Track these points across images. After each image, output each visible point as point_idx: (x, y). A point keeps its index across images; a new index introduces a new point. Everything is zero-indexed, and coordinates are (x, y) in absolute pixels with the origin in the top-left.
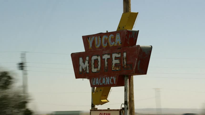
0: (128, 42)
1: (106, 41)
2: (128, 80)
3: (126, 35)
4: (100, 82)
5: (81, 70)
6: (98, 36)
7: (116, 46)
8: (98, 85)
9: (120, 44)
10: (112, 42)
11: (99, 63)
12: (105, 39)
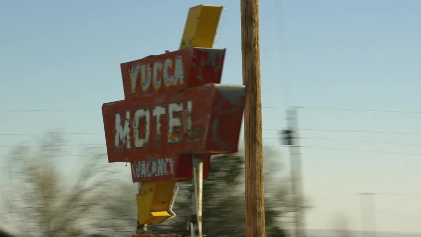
0: (198, 76)
1: (160, 74)
2: (201, 165)
3: (194, 60)
4: (148, 172)
5: (117, 143)
6: (146, 64)
7: (175, 87)
8: (145, 178)
9: (182, 82)
10: (169, 77)
11: (148, 127)
12: (158, 70)
